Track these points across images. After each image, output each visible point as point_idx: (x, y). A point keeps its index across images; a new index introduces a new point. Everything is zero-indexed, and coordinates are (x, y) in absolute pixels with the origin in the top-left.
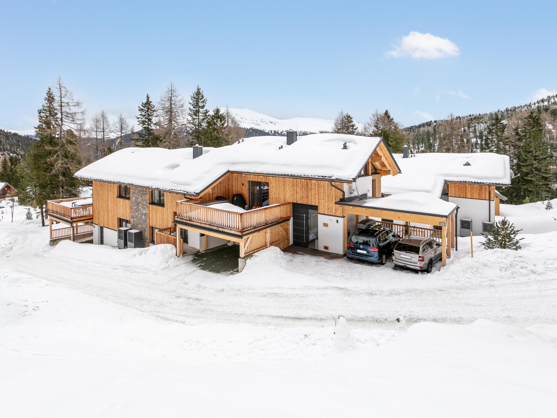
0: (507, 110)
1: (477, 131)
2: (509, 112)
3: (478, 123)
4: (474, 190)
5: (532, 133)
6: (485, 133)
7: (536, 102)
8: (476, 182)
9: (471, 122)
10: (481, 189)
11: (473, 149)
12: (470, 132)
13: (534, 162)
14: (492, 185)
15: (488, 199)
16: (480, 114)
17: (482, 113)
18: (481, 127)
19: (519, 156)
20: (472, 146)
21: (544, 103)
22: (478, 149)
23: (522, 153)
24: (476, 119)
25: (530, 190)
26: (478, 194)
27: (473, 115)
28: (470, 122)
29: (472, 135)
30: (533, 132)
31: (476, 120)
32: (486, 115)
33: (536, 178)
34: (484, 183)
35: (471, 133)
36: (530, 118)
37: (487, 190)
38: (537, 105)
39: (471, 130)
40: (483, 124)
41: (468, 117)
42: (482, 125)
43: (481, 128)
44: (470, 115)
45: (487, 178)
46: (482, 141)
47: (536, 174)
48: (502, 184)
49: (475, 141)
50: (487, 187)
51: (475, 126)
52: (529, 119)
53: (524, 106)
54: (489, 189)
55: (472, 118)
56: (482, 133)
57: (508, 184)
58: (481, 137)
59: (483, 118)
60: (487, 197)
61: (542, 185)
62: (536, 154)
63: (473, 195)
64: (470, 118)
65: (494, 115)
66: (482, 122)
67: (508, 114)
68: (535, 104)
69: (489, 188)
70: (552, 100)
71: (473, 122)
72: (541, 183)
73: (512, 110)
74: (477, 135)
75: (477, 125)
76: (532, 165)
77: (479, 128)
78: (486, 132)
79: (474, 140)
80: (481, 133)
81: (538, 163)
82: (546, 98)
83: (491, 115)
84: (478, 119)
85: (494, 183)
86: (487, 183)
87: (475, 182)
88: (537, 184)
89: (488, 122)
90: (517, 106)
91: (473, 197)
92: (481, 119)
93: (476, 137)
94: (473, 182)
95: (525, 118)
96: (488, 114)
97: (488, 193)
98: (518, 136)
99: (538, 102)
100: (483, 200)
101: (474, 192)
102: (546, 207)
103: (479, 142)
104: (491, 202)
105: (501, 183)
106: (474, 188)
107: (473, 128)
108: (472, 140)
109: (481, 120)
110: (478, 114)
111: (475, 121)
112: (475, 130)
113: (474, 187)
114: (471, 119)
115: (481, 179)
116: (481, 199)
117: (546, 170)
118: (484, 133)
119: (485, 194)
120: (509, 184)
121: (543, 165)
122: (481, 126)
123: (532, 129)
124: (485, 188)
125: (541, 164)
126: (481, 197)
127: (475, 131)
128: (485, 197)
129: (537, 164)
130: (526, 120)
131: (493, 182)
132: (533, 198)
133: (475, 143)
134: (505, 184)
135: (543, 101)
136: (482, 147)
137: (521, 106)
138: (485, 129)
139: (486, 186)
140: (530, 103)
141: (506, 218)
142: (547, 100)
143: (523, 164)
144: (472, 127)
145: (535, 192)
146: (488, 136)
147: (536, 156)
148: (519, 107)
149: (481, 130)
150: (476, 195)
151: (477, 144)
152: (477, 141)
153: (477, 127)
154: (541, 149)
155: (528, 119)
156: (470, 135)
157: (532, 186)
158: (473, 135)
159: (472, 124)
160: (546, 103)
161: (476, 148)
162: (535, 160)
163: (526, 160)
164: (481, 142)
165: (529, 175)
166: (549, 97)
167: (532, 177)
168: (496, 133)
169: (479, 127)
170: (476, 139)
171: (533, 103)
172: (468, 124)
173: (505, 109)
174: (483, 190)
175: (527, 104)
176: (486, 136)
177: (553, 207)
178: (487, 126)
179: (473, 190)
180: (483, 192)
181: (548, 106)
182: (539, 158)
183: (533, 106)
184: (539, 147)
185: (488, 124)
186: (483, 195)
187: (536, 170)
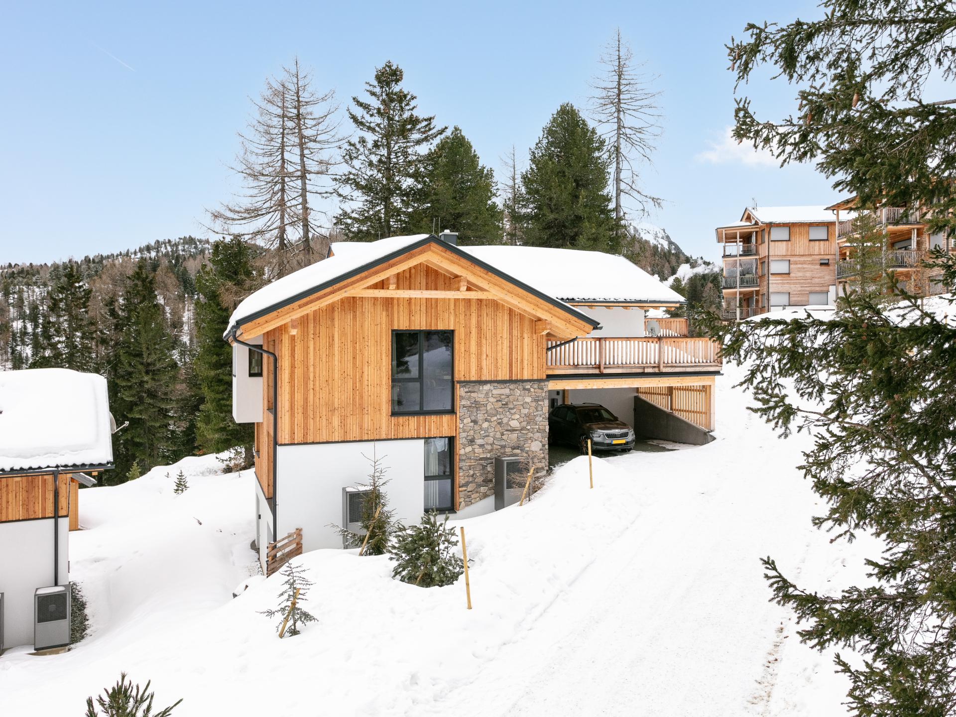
0: (87, 260)
1: (26, 303)
2: (92, 265)
3: (28, 285)
4: (10, 495)
5: (141, 312)
6: (43, 310)
7: (137, 251)
8: (17, 467)
9: (12, 282)
10: (30, 488)
11: (16, 346)
12: (9, 305)
13: (146, 378)
14: (62, 470)
15: (53, 515)
16: (31, 264)
17: (37, 262)
18: (36, 293)
19: (116, 365)
20: (13, 340)
21: (150, 253)
22: (28, 345)
23: (122, 358)
24: (24, 276)
25: (139, 443)
26: (23, 505)
27: (16, 264)
28: (9, 281)
29: (13, 312)
30: (143, 310)
31: (23, 278)
32: (45, 268)
33: (149, 413)
34: (40, 468)
35: (11, 307)
36: (138, 279)
37: (50, 487)
38: (139, 255)
39: (12, 301)
40: (39, 287)
41: (5, 268)
42: (37, 290)
43: (35, 297)
44: (10, 265)
45: (47, 452)
46: (36, 326)
47: (150, 404)
48: (92, 465)
49: (19, 327)
50: (49, 478)
51: (21, 292)
52: (136, 282)
53: (117, 256)
54: (56, 484)
55: (13, 272)
56: (36, 307)
57: (105, 462)
58: (34, 319)
59: (38, 273)
60: (50, 511)
61: (160, 427)
62: (149, 361)
63: (7, 508)
64: (10, 271)
65: (61, 269)
66: (37, 282)
67: (89, 268)
68: (135, 253)
69: (55, 481)
70: (162, 249)
71: (16, 281)
72: (157, 425)
73: (97, 260)
74: (25, 312)
75: (25, 289)
76: (142, 383)
77: (29, 297)
78: (45, 307)
79: (17, 325)
80: (34, 308)
81: (153, 379)
82: (153, 244)
83: (56, 267)
84: (28, 274)
85: (70, 464)
86: (48, 467)
87: (12, 469)
88: (152, 426)
89: (49, 284)
90: (105, 254)
91: (7, 516)
92: (34, 275)
93: (22, 317)
94: (7, 469)
95: (129, 278)
96: (49, 265)
97: (50, 496)
98: (115, 318)
99: (141, 250)
100: (38, 519)
101: (10, 500)
102: (176, 488)
103: (30, 328)
104: (60, 520)
105: (87, 462)
106: (10, 487)
107: (16, 296)
108: (15, 324)
109: (34, 279)
110: (28, 264)
111: (21, 279)
112: (21, 300)
113: (10, 483)
114: (12, 275)
115: (32, 456)
116: (32, 517)
117: (166, 394)
118: (41, 308)
119: (44, 499)
120: (108, 463)
121: (162, 383)
122: (34, 291)
123: (141, 303)
124: (44, 481)
125: (158, 380)
126: (31, 513)
127: (20, 304)
128: (44, 509)
129: (150, 381)
130: (128, 281)
131: (67, 463)
132: (143, 460)
133: (21, 332)
134: (100, 464)
135: (148, 248)
136: (35, 341)
137: (113, 255)
138: (43, 299)
139: (46, 477)
140: (128, 250)
141: (126, 679)
142: (155, 248)
143: (124, 384)
144: (14, 293)
145: (147, 445)
146: (49, 317)
147: (149, 364)
148: (108, 257)
149: (34, 301)
150: (14, 510)
151: (24, 333)
152: (25, 327)
153: (25, 295)
154: (157, 349)
155: (133, 281)
156: (9, 311)
157: (142, 431)
158: (15, 314)
159: (15, 286)
160: (153, 254)
161: (24, 343)
162: (147, 373)
163: (130, 374)
164: (34, 329)
165: (136, 409)
166: (158, 241)
167: (140, 412)
168: (68, 310)
169: (30, 293)
170: (24, 322)
171: (133, 251)
172: (5, 286)
173: (83, 259)
174: (37, 488)
175: (122, 252)
176: (44, 316)
177: (187, 485)
178: (48, 293)
179: (7, 494)
180: (37, 495)
181: (158, 260)
182: (155, 368)
183: (133, 256)
184: (155, 344)
185: (50, 288)
186: (36, 504)
187: (148, 396)
